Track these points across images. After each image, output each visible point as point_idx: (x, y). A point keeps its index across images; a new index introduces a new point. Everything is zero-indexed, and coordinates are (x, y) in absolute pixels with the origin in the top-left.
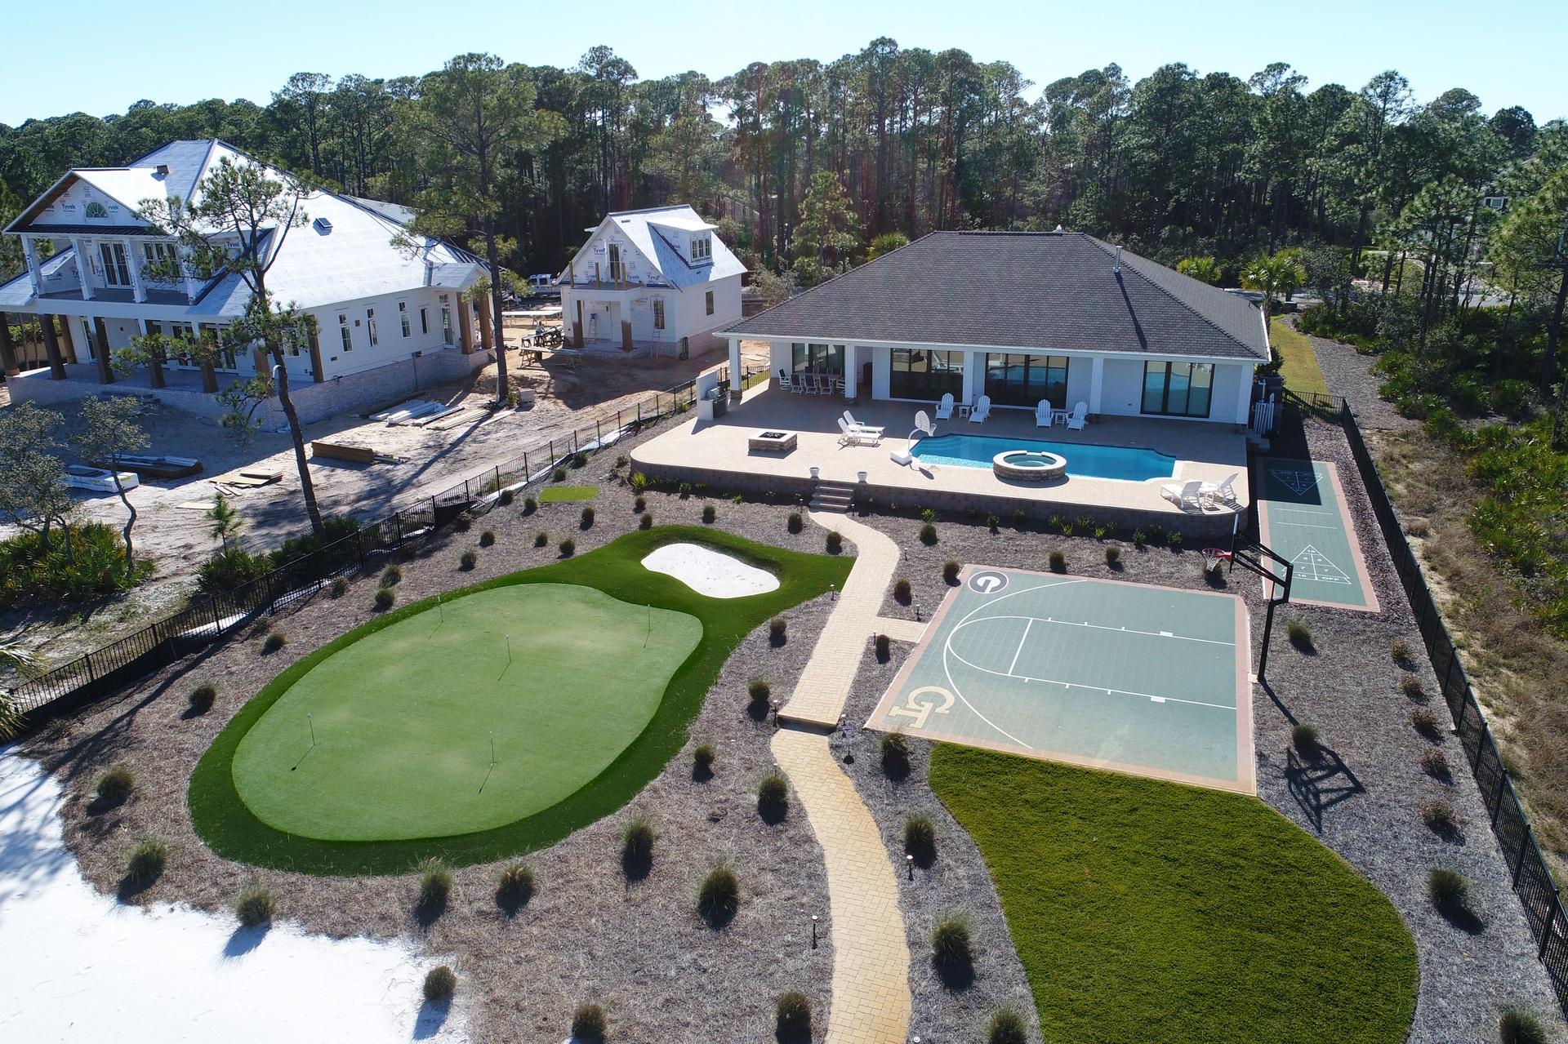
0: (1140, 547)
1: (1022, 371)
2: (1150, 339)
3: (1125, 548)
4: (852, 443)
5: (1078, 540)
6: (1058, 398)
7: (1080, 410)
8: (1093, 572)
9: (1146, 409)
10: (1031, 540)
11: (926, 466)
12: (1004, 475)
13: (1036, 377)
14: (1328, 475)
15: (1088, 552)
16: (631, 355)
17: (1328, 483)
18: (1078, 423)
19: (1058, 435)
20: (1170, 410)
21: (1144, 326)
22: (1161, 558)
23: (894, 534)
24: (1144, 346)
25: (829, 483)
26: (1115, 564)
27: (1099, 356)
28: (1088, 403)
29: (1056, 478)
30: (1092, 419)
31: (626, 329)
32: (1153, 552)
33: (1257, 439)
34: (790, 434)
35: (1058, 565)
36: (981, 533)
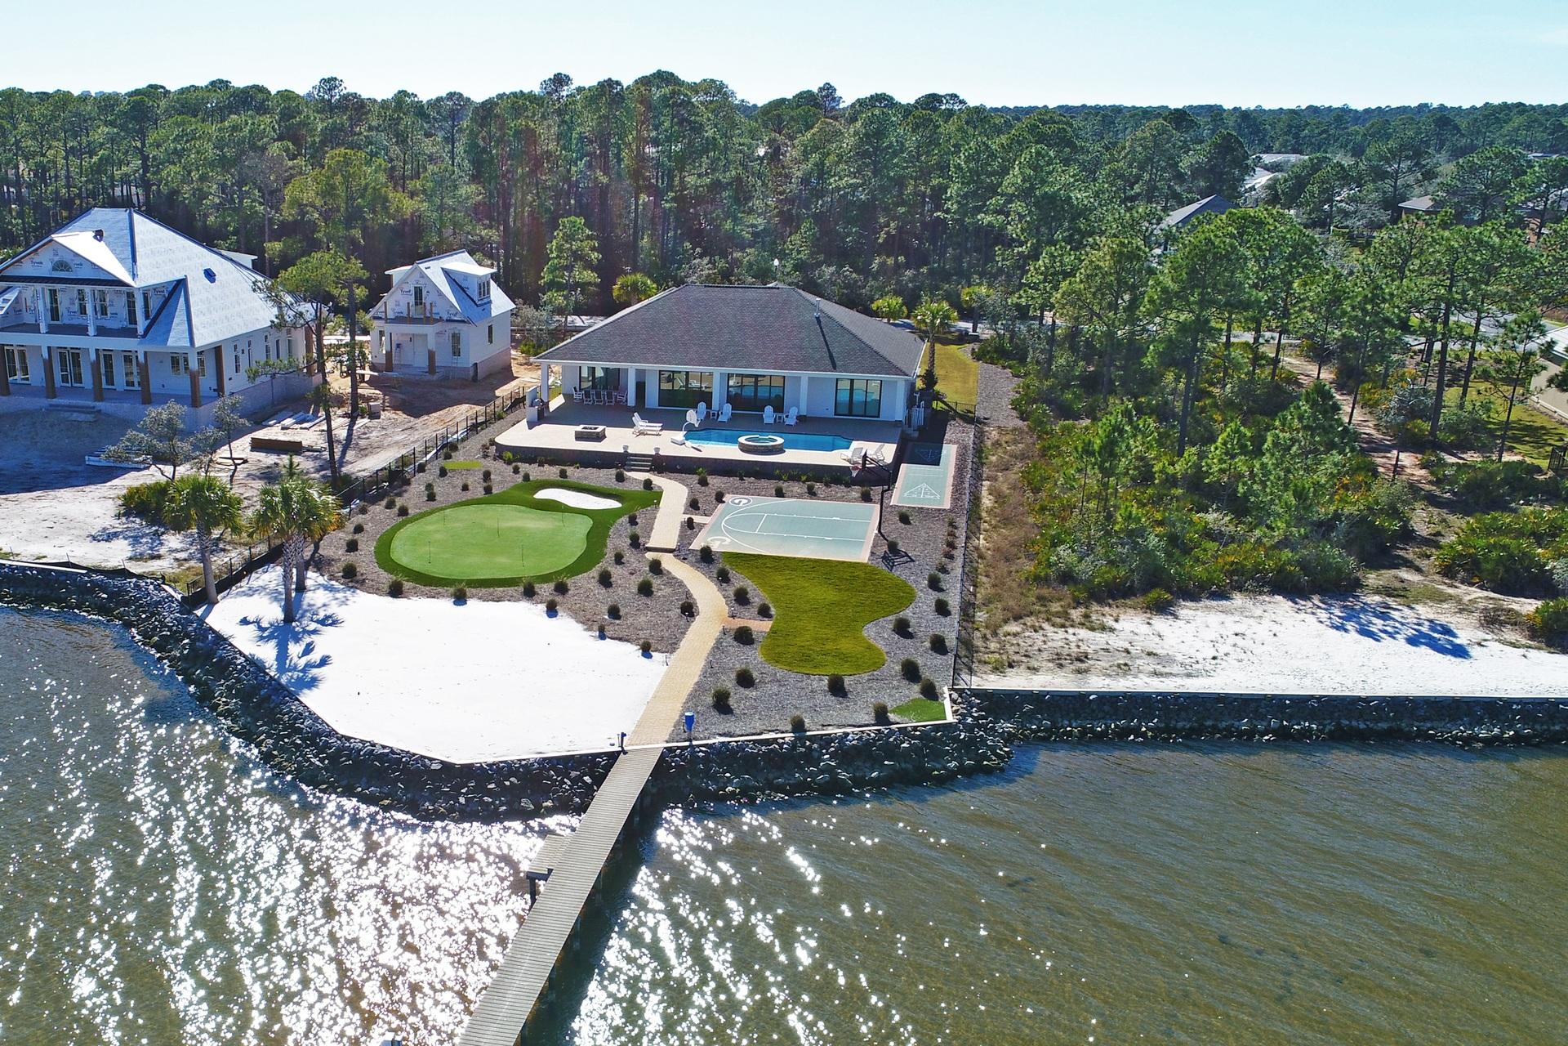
0: (827, 485)
1: (753, 388)
2: (839, 363)
3: (818, 485)
4: (641, 433)
5: (791, 483)
6: (779, 406)
7: (793, 412)
8: (800, 496)
9: (839, 412)
10: (764, 483)
11: (696, 446)
12: (745, 449)
13: (763, 393)
14: (950, 452)
15: (797, 488)
16: (435, 377)
17: (948, 455)
18: (791, 421)
19: (779, 427)
20: (854, 412)
21: (834, 355)
22: (840, 490)
23: (682, 482)
24: (835, 368)
25: (636, 455)
26: (812, 493)
27: (805, 375)
28: (798, 407)
29: (779, 450)
30: (801, 419)
31: (431, 355)
32: (834, 487)
33: (910, 431)
34: (600, 428)
35: (780, 493)
36: (734, 481)
